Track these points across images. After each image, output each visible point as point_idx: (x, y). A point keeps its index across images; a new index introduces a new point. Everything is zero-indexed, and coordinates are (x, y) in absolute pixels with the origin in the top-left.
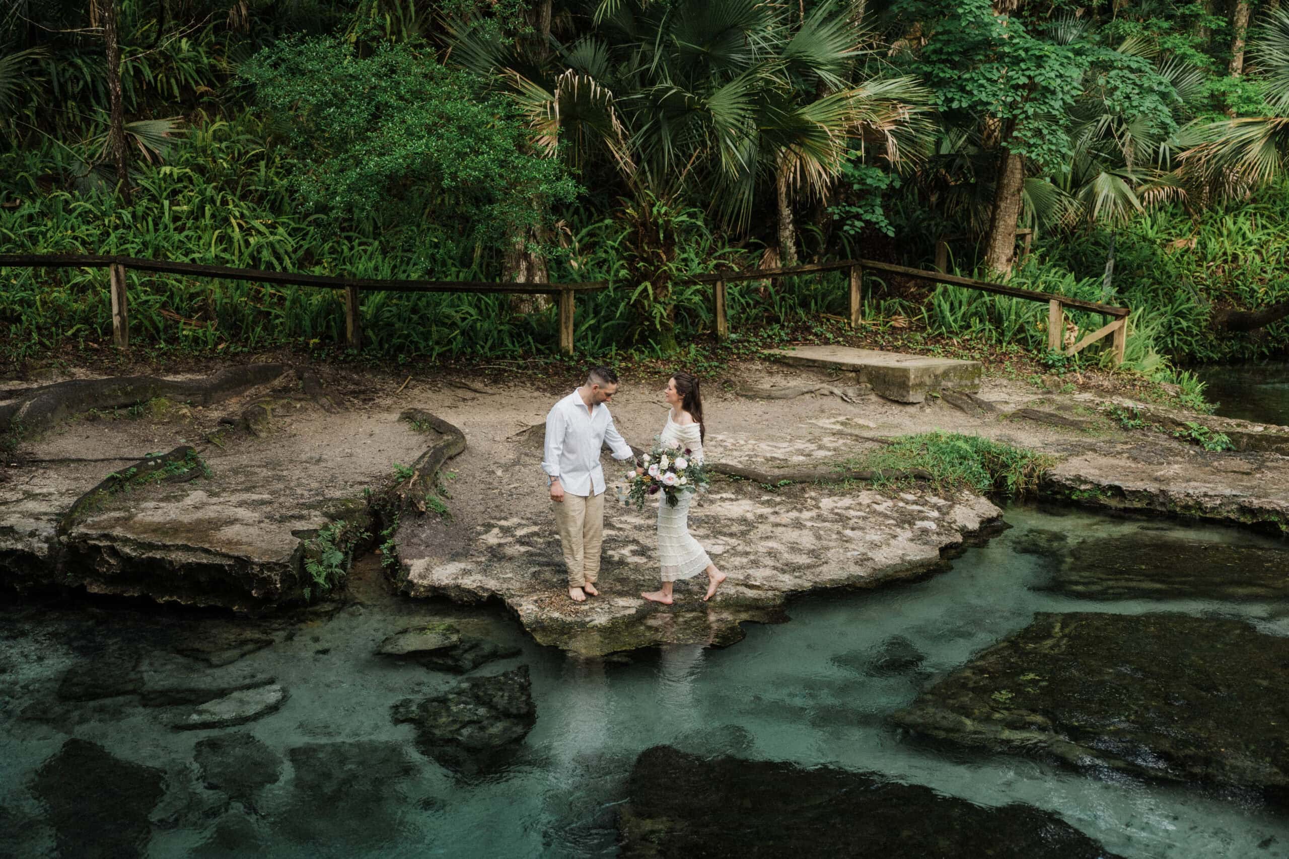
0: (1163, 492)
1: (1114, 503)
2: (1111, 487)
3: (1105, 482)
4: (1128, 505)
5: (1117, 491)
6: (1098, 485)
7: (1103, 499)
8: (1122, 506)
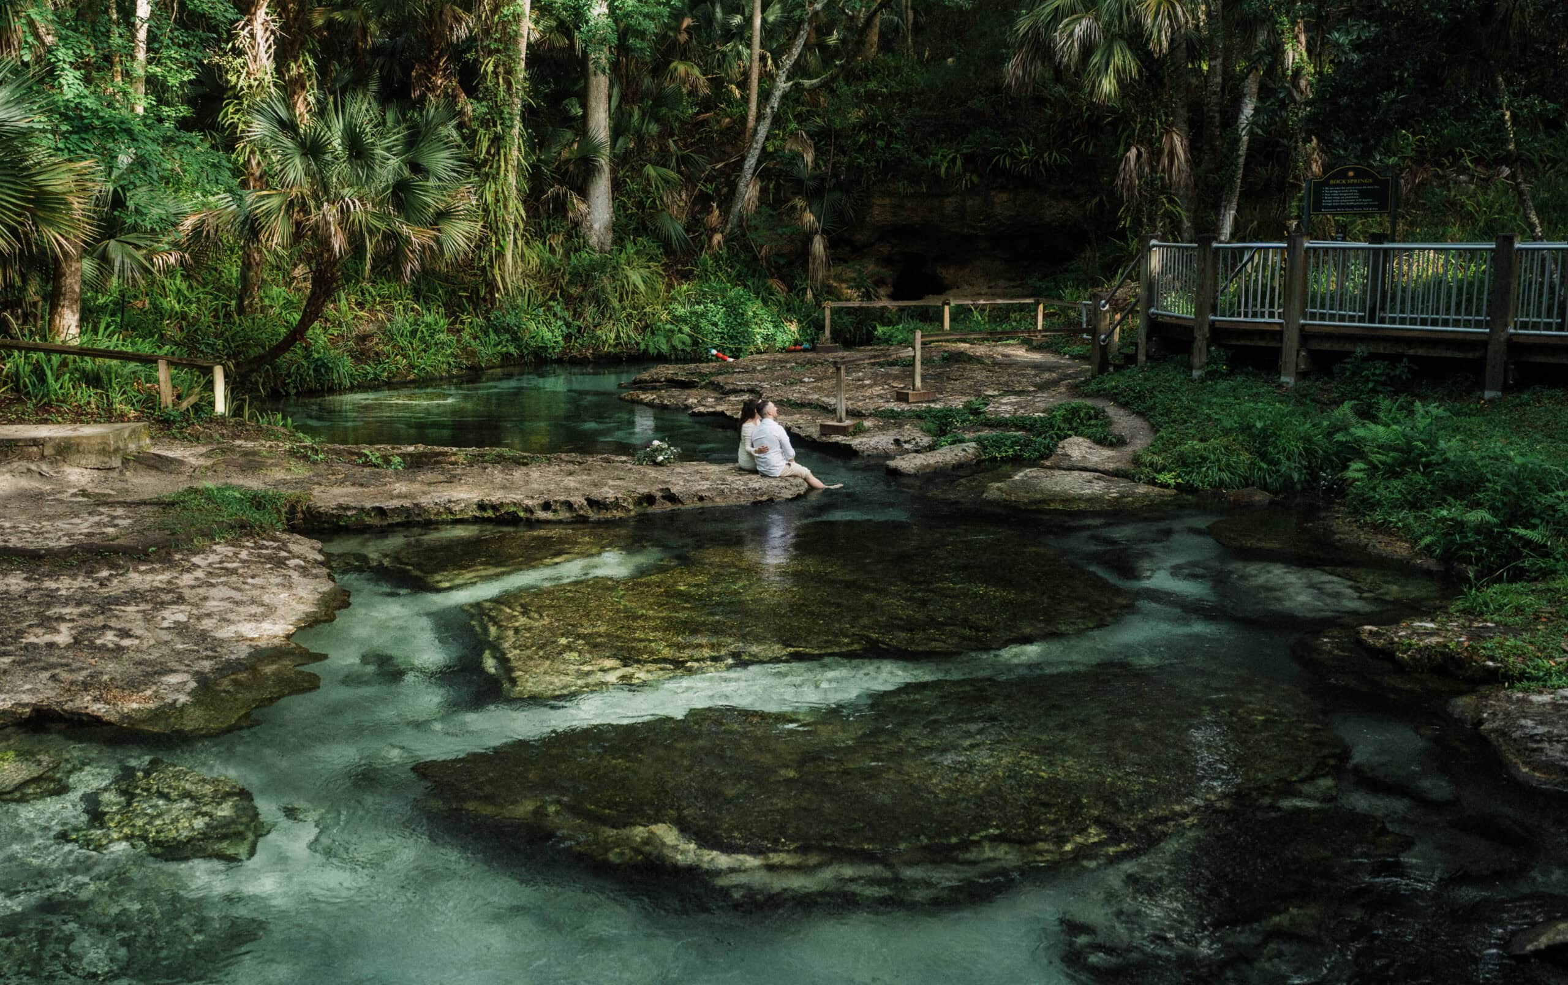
0: (416, 505)
1: (376, 521)
2: (374, 508)
3: (368, 505)
4: (390, 521)
5: (381, 511)
6: (363, 509)
7: (367, 520)
8: (385, 523)
